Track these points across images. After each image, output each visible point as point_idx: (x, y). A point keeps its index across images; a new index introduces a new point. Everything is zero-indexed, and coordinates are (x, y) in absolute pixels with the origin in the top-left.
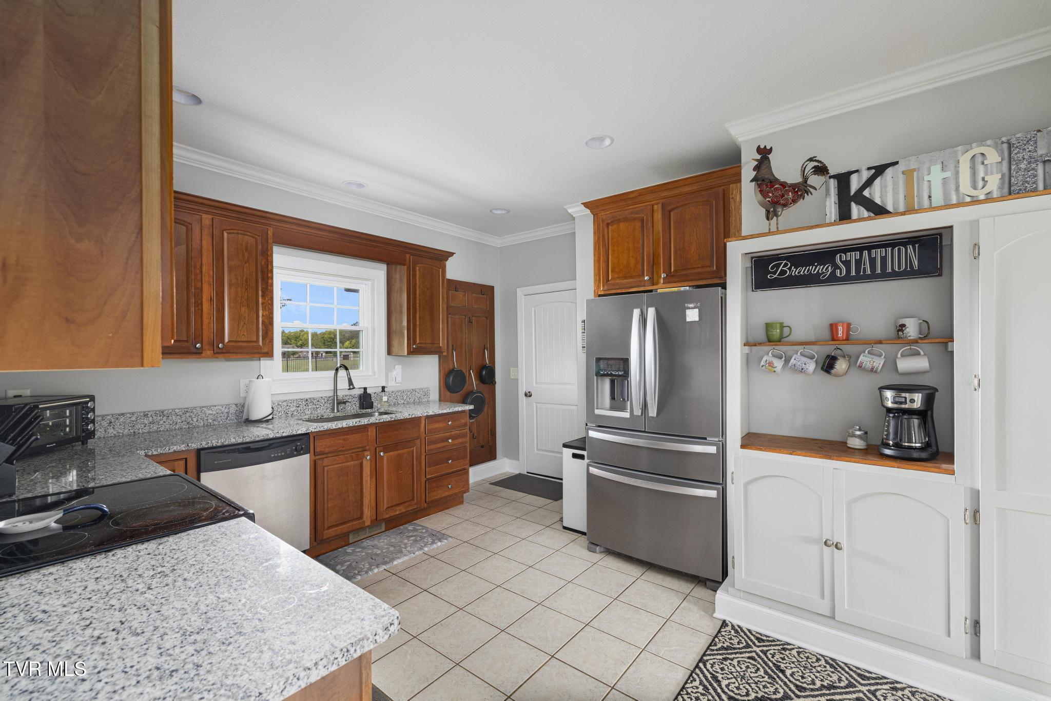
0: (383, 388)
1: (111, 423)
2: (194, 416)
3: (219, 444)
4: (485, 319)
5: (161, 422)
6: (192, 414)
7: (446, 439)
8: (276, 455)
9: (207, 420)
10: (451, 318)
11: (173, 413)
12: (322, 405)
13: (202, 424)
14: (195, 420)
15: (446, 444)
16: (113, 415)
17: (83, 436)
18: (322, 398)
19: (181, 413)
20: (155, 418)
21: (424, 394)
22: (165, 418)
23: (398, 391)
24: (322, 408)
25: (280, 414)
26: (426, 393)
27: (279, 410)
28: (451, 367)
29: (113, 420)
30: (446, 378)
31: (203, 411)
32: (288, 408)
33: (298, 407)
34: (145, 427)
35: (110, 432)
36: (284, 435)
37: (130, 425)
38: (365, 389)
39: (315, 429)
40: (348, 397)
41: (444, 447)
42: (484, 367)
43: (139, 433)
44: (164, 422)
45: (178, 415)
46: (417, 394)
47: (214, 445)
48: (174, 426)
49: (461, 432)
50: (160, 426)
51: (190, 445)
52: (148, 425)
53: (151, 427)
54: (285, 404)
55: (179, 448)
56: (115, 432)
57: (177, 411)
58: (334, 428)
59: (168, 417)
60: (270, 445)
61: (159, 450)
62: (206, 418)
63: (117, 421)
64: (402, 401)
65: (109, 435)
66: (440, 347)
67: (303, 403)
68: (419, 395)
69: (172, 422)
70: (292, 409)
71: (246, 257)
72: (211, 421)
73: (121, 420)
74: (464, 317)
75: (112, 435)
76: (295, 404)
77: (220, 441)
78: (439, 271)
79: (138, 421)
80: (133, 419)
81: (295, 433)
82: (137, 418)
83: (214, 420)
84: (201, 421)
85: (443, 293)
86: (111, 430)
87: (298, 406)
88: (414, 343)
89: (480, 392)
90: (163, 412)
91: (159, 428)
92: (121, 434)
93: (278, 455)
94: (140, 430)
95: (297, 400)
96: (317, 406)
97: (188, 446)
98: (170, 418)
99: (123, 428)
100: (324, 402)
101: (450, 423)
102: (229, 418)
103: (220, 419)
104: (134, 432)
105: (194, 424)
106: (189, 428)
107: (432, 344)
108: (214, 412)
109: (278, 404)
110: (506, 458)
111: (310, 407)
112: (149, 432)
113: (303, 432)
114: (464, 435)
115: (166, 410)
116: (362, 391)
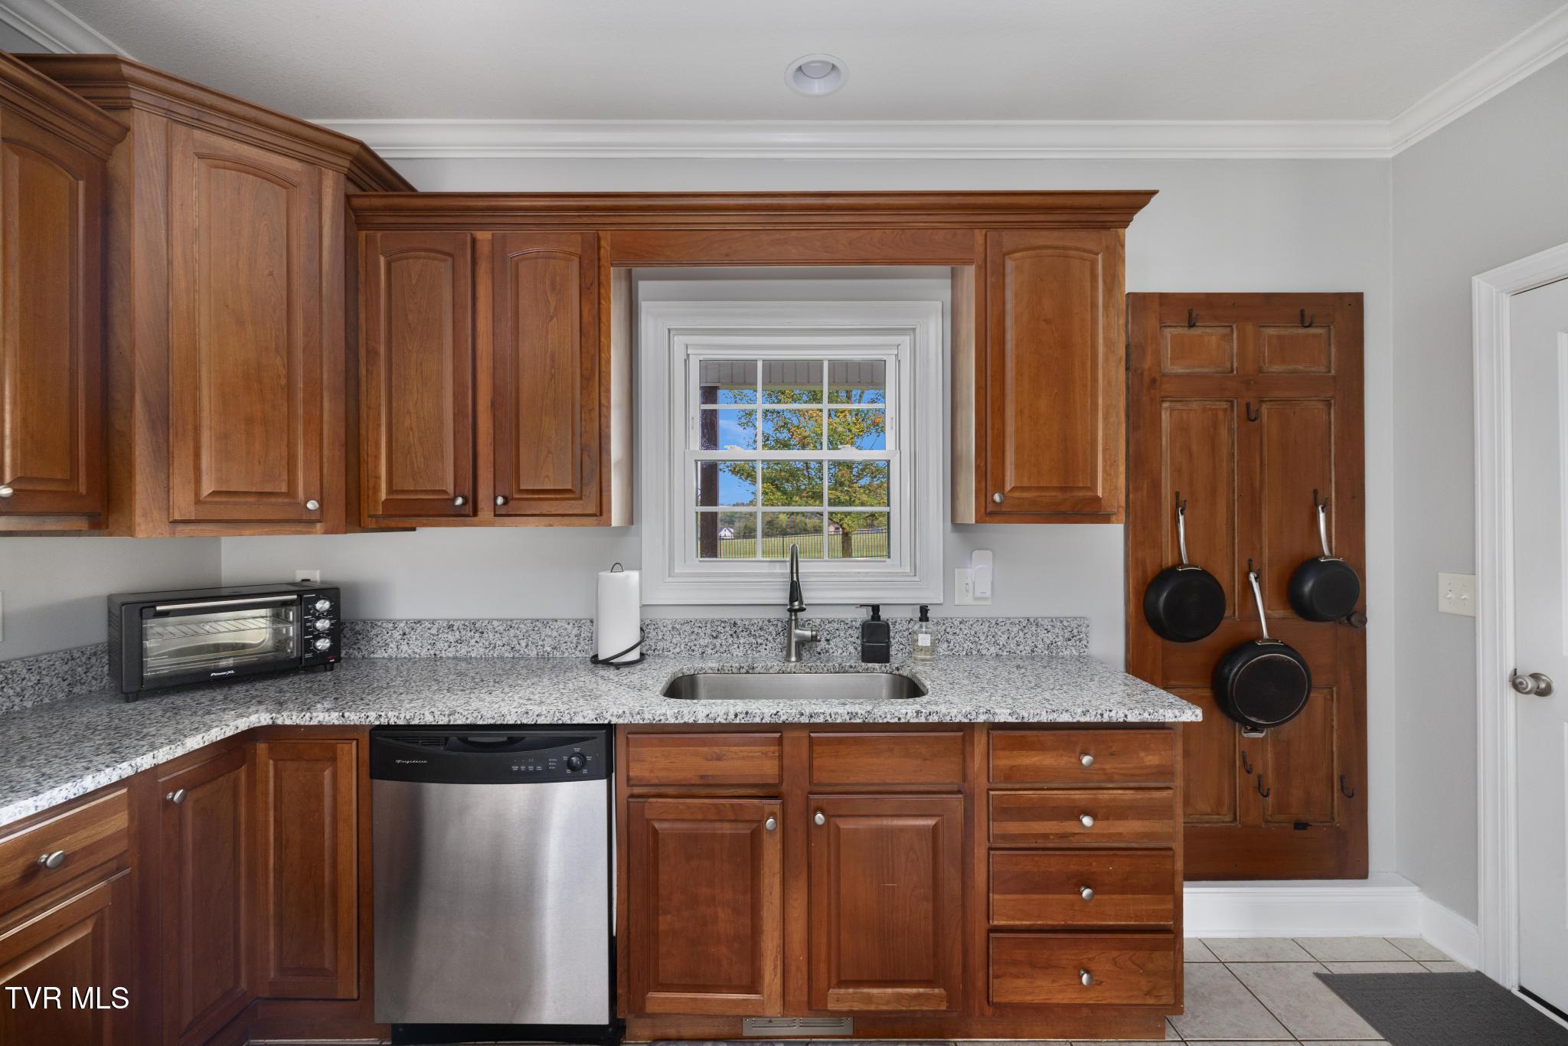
0: (924, 610)
1: (404, 634)
2: (521, 637)
3: (401, 722)
4: (1321, 406)
5: (473, 642)
6: (518, 632)
7: (1075, 813)
8: (523, 768)
9: (543, 646)
10: (1172, 410)
11: (489, 627)
12: (770, 638)
13: (535, 652)
14: (523, 644)
15: (1069, 826)
16: (407, 621)
17: (307, 659)
18: (769, 621)
19: (501, 629)
20: (463, 633)
21: (1067, 635)
22: (477, 635)
23: (981, 621)
24: (770, 645)
25: (678, 650)
26: (1075, 631)
27: (674, 641)
28: (1169, 560)
29: (407, 631)
30: (1147, 592)
31: (536, 629)
32: (693, 637)
33: (716, 637)
34: (450, 647)
35: (404, 651)
36: (541, 721)
37: (429, 642)
38: (876, 609)
39: (619, 717)
40: (836, 626)
41: (1063, 836)
42: (1309, 563)
43: (441, 657)
44: (477, 642)
45: (496, 632)
46: (1042, 634)
47: (392, 722)
48: (492, 652)
49: (1140, 795)
50: (470, 649)
51: (346, 714)
52: (453, 644)
53: (458, 649)
54: (687, 628)
55: (327, 718)
56: (410, 652)
57: (495, 623)
58: (672, 721)
59: (482, 633)
60: (512, 740)
61: (294, 717)
62: (541, 643)
63: (412, 633)
64: (993, 650)
65: (403, 655)
66: (1098, 499)
67: (728, 629)
68: (1049, 638)
69: (487, 643)
70: (703, 642)
71: (553, 304)
72: (549, 649)
73: (418, 631)
74: (1225, 405)
75: (407, 655)
76: (709, 631)
77: (402, 716)
78: (1094, 264)
79: (440, 636)
80: (434, 631)
81: (566, 720)
82: (439, 629)
83: (555, 648)
84: (533, 647)
85: (1107, 328)
86: (404, 647)
87: (714, 634)
88: (1000, 487)
89: (1287, 648)
90: (474, 624)
91: (470, 652)
92: (417, 656)
93: (527, 769)
94: (443, 652)
95: (712, 622)
96: (760, 641)
97: (343, 716)
98: (485, 635)
99: (420, 645)
100: (774, 633)
101: (1086, 760)
102: (579, 648)
103: (563, 647)
104: (435, 655)
105: (522, 652)
106: (513, 658)
107: (1063, 489)
108: (555, 634)
109: (673, 628)
110: (1416, 888)
111: (741, 641)
112: (455, 658)
113: (587, 721)
114: (1163, 811)
115: (479, 620)
116: (865, 615)
